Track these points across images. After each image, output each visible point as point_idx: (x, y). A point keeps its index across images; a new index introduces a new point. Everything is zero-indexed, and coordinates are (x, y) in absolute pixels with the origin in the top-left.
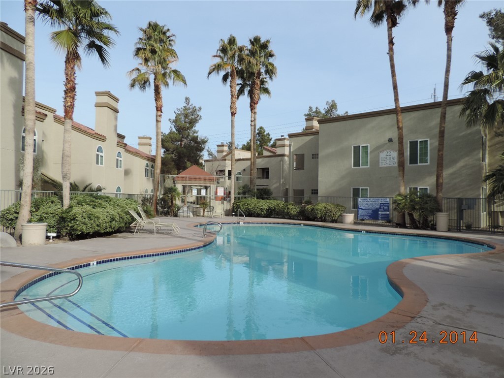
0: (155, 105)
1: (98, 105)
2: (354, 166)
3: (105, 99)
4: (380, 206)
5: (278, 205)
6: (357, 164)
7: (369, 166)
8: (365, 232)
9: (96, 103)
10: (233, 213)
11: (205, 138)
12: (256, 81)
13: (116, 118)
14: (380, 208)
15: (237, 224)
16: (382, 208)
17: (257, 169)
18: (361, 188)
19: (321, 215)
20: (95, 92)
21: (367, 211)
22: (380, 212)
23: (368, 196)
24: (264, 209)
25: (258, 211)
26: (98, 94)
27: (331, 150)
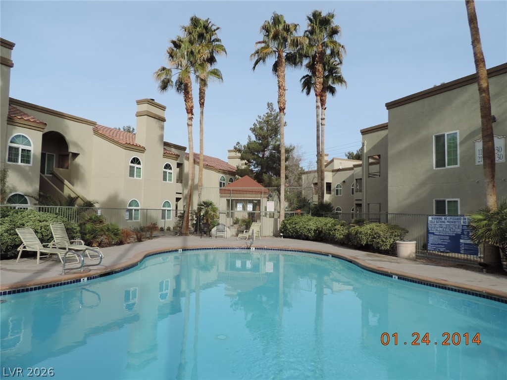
0: (185, 107)
1: (139, 115)
2: (437, 166)
3: (145, 107)
4: (463, 230)
5: (326, 224)
6: (440, 163)
7: (458, 166)
8: (397, 277)
9: (137, 112)
10: (281, 234)
11: (291, 146)
12: (317, 67)
13: (162, 128)
14: (463, 234)
15: (246, 250)
16: (465, 233)
17: (356, 180)
18: (447, 200)
19: (367, 242)
20: (137, 101)
21: (442, 237)
22: (462, 241)
23: (459, 213)
24: (311, 229)
25: (305, 232)
26: (139, 102)
27: (404, 144)
